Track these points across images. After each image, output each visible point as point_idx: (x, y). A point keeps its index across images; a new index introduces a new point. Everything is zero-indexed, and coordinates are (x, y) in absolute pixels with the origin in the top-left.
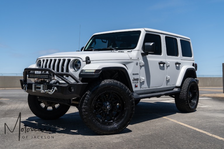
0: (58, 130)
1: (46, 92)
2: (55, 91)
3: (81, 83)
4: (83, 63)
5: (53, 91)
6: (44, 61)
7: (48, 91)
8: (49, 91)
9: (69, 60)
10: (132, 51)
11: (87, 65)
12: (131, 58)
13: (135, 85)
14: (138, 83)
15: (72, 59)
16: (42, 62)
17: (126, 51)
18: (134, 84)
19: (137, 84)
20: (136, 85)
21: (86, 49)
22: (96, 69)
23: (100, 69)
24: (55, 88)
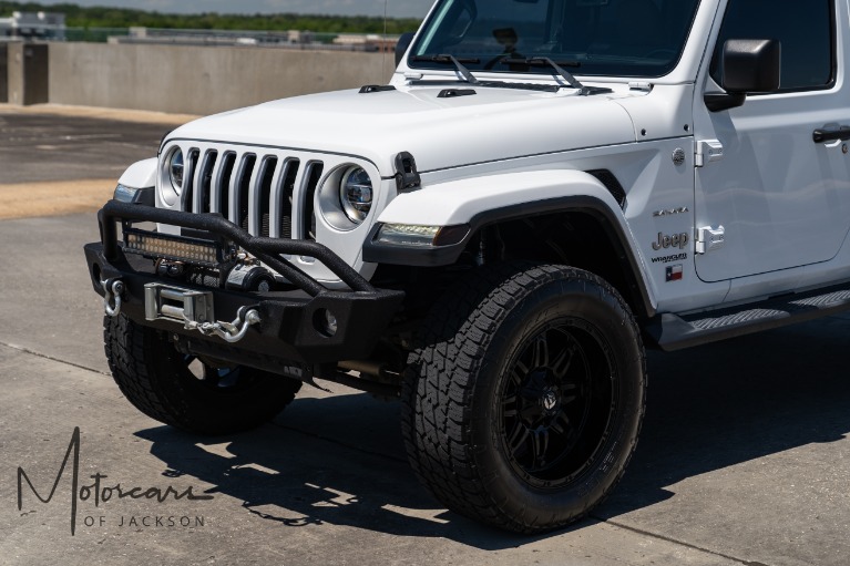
0: (323, 504)
1: (210, 330)
2: (250, 326)
3: (367, 294)
4: (381, 188)
5: (239, 327)
6: (195, 154)
7: (216, 325)
8: (224, 329)
9: (316, 168)
10: (652, 86)
11: (402, 195)
12: (643, 132)
13: (669, 270)
14: (684, 256)
15: (330, 163)
16: (187, 164)
17: (621, 86)
18: (662, 266)
19: (679, 261)
20: (675, 270)
21: (421, 53)
22: (444, 222)
23: (464, 220)
24: (251, 314)
